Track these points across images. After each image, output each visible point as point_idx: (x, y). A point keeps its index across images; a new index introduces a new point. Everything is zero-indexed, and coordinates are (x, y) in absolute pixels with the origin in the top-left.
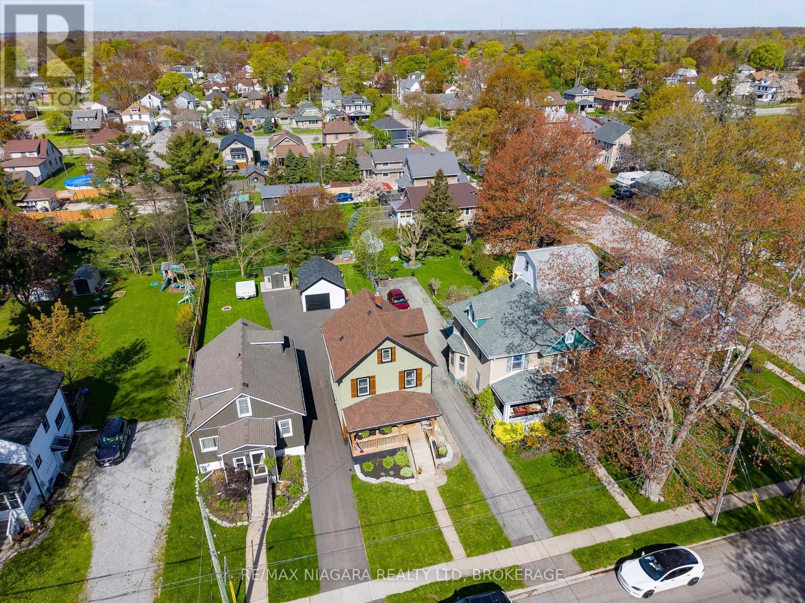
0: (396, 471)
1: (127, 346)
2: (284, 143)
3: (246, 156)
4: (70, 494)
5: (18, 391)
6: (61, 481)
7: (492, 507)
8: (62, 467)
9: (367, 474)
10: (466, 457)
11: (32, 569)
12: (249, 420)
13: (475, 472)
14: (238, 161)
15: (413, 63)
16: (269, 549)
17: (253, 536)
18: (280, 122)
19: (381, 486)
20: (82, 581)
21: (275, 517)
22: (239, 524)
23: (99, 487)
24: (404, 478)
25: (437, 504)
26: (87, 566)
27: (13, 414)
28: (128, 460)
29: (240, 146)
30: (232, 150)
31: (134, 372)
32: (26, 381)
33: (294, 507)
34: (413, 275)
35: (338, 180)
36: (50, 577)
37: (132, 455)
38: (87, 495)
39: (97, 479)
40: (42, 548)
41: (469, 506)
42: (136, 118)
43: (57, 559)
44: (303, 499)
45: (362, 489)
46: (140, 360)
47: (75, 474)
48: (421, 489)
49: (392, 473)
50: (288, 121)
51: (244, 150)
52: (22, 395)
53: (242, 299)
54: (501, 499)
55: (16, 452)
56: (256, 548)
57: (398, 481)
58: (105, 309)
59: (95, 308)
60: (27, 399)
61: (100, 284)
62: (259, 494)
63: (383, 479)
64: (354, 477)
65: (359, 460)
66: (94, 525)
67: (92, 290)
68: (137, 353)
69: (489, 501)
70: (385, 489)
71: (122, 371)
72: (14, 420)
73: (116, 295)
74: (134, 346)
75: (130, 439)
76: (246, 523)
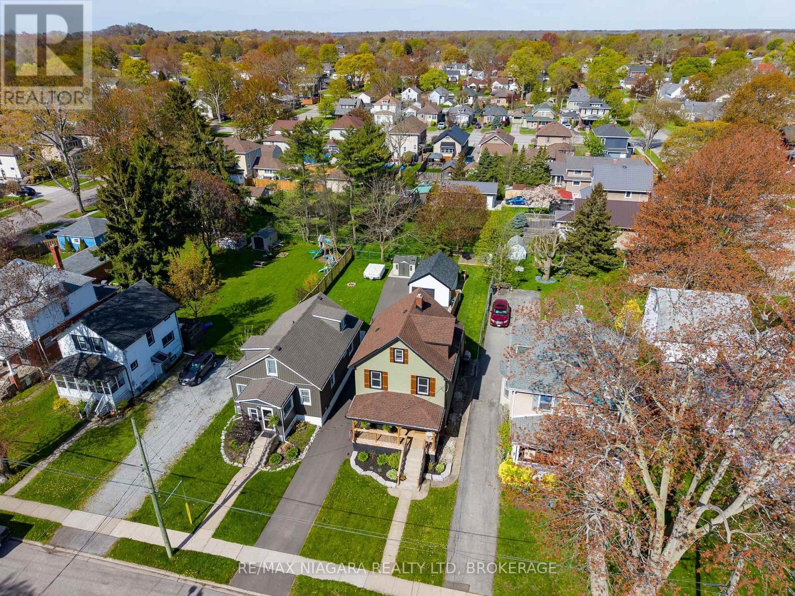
0: (383, 471)
1: (261, 297)
2: (492, 142)
3: (454, 150)
4: (152, 397)
5: (141, 310)
6: (153, 386)
7: (450, 541)
8: (161, 375)
9: (358, 462)
10: (460, 484)
11: (97, 441)
12: (274, 379)
13: (459, 501)
14: (445, 155)
15: (692, 66)
16: (242, 493)
17: (239, 479)
18: (513, 120)
19: (363, 478)
20: (118, 462)
21: (264, 469)
22: (236, 464)
23: (171, 399)
24: (387, 479)
25: (401, 514)
26: (127, 454)
27: (125, 325)
28: (201, 386)
29: (451, 140)
30: (443, 144)
31: (252, 319)
32: (149, 303)
33: (283, 467)
34: (539, 290)
35: (522, 182)
36: (103, 452)
37: (207, 382)
38: (161, 402)
39: (174, 393)
40: (112, 429)
41: (428, 529)
42: (385, 108)
43: (115, 440)
44: (294, 463)
45: (346, 473)
46: (261, 311)
47: (164, 384)
48: (396, 495)
49: (380, 470)
50: (520, 121)
51: (453, 144)
52: (140, 313)
53: (368, 279)
54: (465, 536)
55: (117, 353)
56: (234, 488)
57: (380, 480)
58: (264, 265)
59: (258, 262)
60: (141, 317)
61: (274, 244)
62: (261, 444)
63: (369, 473)
64: (347, 461)
65: (357, 447)
66: (150, 426)
67: (266, 248)
68: (264, 305)
69: (452, 534)
70: (365, 482)
71: (244, 316)
72: (124, 329)
73: (281, 255)
74: (267, 298)
75: (212, 370)
76: (240, 465)
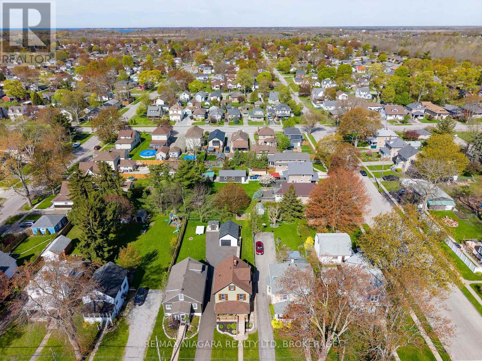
0: (230, 331)
1: (151, 252)
2: (238, 140)
4: (125, 314)
5: (115, 277)
6: (123, 308)
7: (260, 353)
8: (124, 303)
9: (220, 329)
10: (259, 331)
11: (111, 339)
12: (182, 302)
13: (259, 338)
17: (177, 344)
18: (243, 115)
19: (224, 335)
20: (125, 346)
21: (185, 338)
22: (173, 338)
23: (134, 313)
24: (232, 334)
25: (241, 346)
26: (126, 342)
27: (112, 286)
28: (144, 305)
31: (152, 265)
32: (116, 273)
33: (192, 336)
36: (116, 343)
37: (146, 302)
38: (130, 315)
39: (133, 310)
40: (115, 332)
41: (251, 351)
43: (119, 337)
44: (196, 334)
45: (217, 335)
46: (154, 260)
47: (127, 307)
48: (237, 340)
49: (229, 331)
53: (198, 235)
54: (264, 350)
55: (111, 299)
56: (177, 348)
57: (230, 334)
58: (146, 232)
59: (143, 231)
60: (116, 280)
61: (146, 218)
62: (182, 329)
63: (225, 333)
64: (216, 329)
65: (218, 323)
66: (130, 327)
67: (143, 221)
68: (154, 256)
69: (260, 350)
70: (225, 337)
71: (147, 264)
72: (112, 288)
73: (151, 224)
74: (154, 252)
75: (145, 296)
76: (175, 339)
